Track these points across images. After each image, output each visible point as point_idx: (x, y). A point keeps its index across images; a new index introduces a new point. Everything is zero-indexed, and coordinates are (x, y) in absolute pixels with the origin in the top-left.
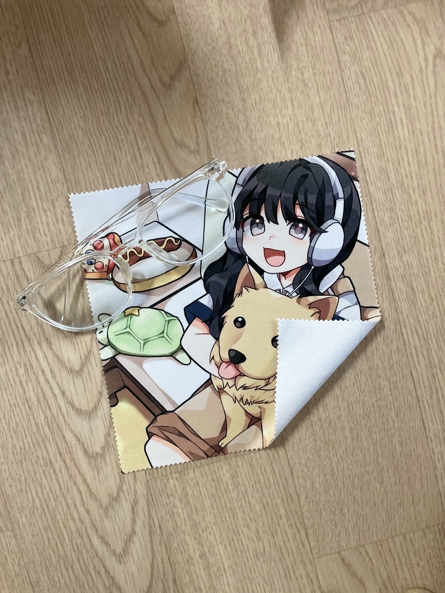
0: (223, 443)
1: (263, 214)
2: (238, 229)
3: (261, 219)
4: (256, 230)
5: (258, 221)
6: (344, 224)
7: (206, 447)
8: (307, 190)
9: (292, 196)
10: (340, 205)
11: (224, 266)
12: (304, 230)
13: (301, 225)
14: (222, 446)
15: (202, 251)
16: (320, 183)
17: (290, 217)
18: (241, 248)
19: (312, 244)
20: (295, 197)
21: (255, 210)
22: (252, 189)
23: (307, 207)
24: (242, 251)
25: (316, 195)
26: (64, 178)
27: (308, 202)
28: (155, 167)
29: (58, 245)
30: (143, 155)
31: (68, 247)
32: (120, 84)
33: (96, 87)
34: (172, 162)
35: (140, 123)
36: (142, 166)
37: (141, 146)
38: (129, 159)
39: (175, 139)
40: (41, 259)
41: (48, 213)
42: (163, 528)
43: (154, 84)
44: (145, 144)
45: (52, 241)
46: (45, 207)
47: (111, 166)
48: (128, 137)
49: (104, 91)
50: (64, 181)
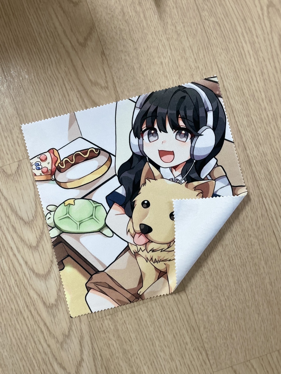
0: (141, 292)
1: (156, 126)
2: (139, 139)
3: (155, 130)
4: (152, 138)
5: (153, 132)
6: (214, 129)
7: (129, 295)
8: (185, 107)
9: (175, 112)
10: (210, 116)
11: (131, 165)
12: (186, 135)
13: (183, 132)
14: (141, 294)
15: (115, 156)
16: (195, 101)
17: (175, 127)
18: (142, 151)
19: (193, 145)
20: (178, 113)
21: (150, 125)
22: (147, 110)
23: (187, 119)
24: (143, 154)
25: (193, 110)
26: (17, 115)
27: (187, 115)
28: (79, 101)
29: (16, 160)
30: (69, 93)
31: (23, 161)
32: (51, 47)
33: (35, 50)
34: (90, 96)
35: (66, 72)
36: (70, 100)
37: (68, 88)
38: (60, 97)
39: (90, 80)
40: (5, 171)
41: (8, 139)
42: (102, 355)
43: (74, 45)
44: (71, 86)
45: (12, 157)
46: (6, 134)
47: (48, 103)
48: (59, 83)
49: (41, 53)
50: (17, 116)
